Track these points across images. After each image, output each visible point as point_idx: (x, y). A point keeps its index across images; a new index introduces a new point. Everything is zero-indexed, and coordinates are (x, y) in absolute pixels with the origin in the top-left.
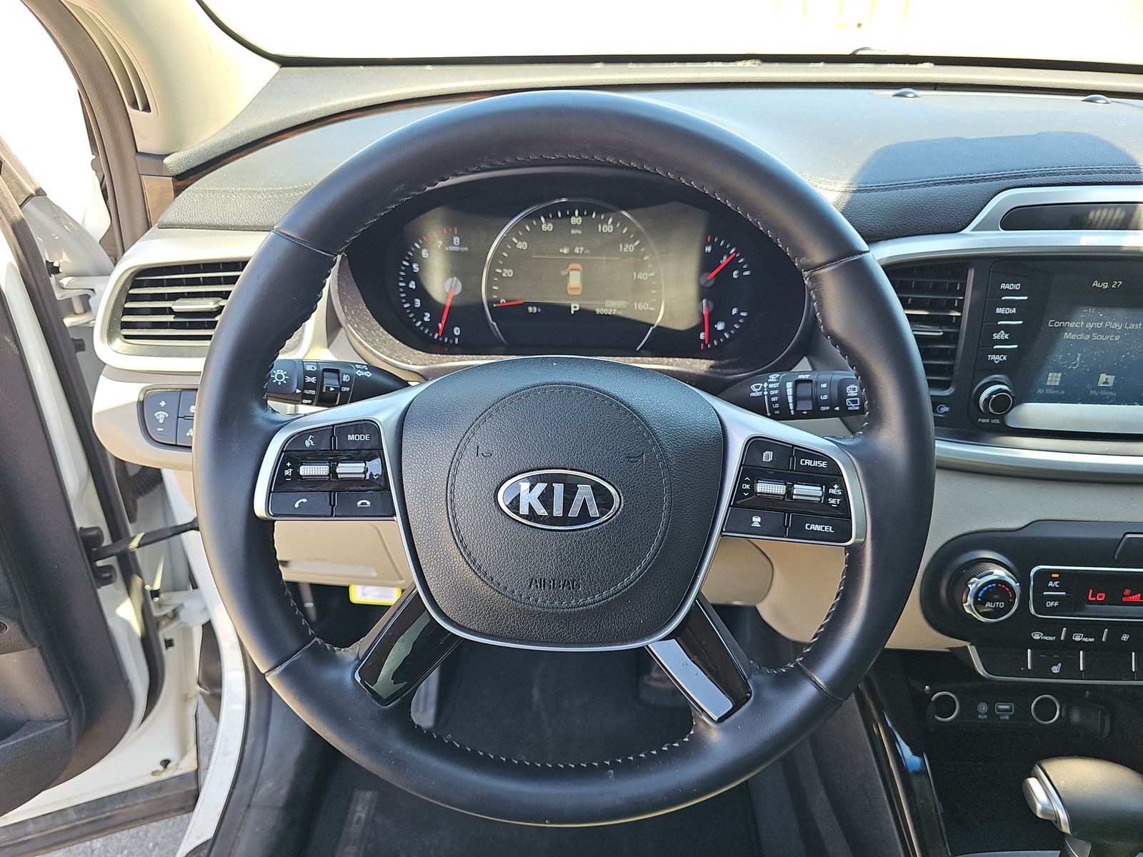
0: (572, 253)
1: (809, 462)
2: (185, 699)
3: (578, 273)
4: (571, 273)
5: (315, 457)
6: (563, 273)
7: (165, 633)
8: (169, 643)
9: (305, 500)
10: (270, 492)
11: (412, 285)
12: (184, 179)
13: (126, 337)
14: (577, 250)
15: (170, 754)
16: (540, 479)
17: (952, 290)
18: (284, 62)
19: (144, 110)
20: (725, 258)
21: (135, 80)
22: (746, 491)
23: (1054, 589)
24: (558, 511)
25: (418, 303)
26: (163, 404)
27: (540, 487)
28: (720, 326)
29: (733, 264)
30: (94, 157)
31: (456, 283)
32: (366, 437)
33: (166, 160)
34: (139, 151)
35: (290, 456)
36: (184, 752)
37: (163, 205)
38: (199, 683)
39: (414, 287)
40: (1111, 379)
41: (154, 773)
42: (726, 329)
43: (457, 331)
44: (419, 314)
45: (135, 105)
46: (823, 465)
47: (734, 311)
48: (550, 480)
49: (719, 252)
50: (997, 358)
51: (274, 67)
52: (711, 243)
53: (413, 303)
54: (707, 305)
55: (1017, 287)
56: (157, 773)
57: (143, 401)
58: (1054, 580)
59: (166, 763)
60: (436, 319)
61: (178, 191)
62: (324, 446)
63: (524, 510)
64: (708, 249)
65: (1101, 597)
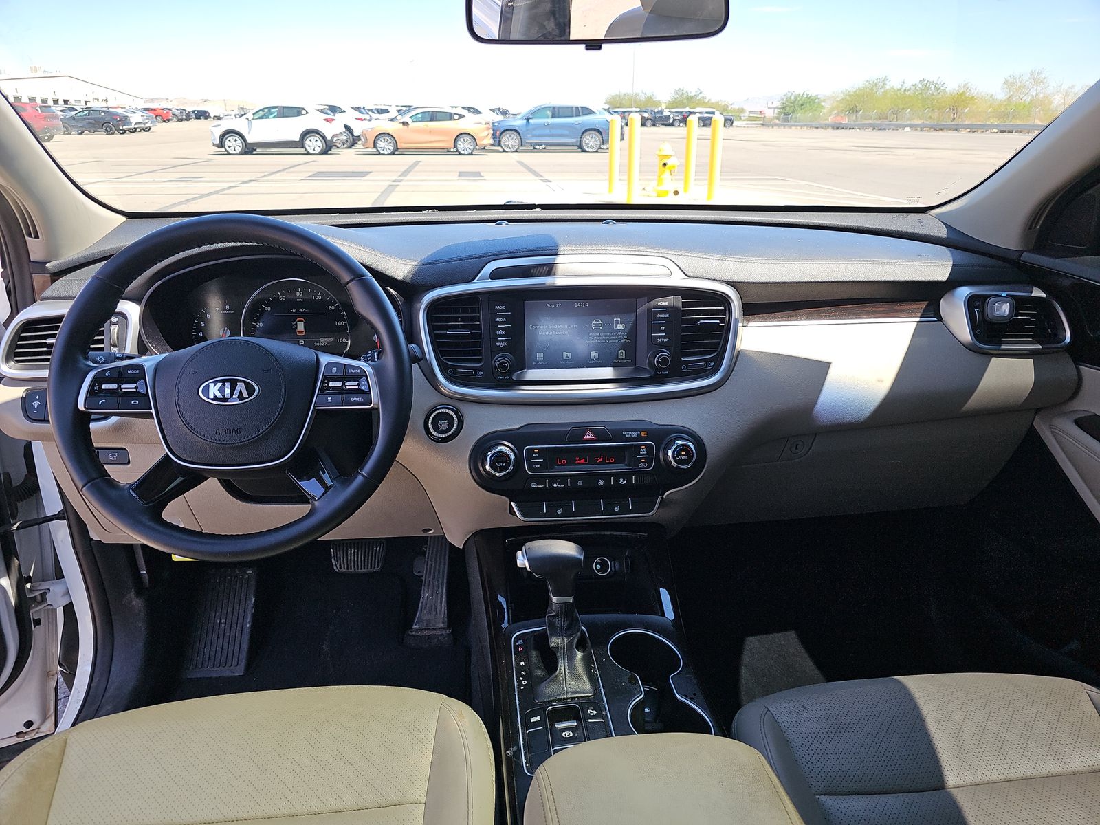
0: (298, 311)
1: (352, 371)
2: (47, 675)
5: (109, 381)
7: (34, 613)
8: (38, 622)
9: (104, 401)
10: (86, 397)
11: (201, 334)
12: (57, 275)
13: (18, 361)
14: (301, 310)
15: (34, 716)
16: (219, 381)
17: (473, 311)
18: (130, 215)
19: (35, 238)
21: (31, 222)
22: (325, 386)
23: (536, 458)
24: (228, 396)
26: (37, 397)
27: (219, 385)
30: (3, 270)
31: (227, 330)
32: (137, 372)
33: (47, 265)
34: (31, 260)
35: (98, 381)
36: (44, 719)
37: (44, 288)
38: (59, 663)
40: (569, 355)
41: (19, 734)
45: (30, 235)
46: (359, 371)
48: (224, 381)
50: (501, 345)
51: (123, 219)
55: (503, 307)
56: (22, 735)
57: (25, 398)
58: (536, 453)
59: (29, 724)
61: (53, 282)
62: (116, 375)
63: (211, 396)
65: (564, 462)
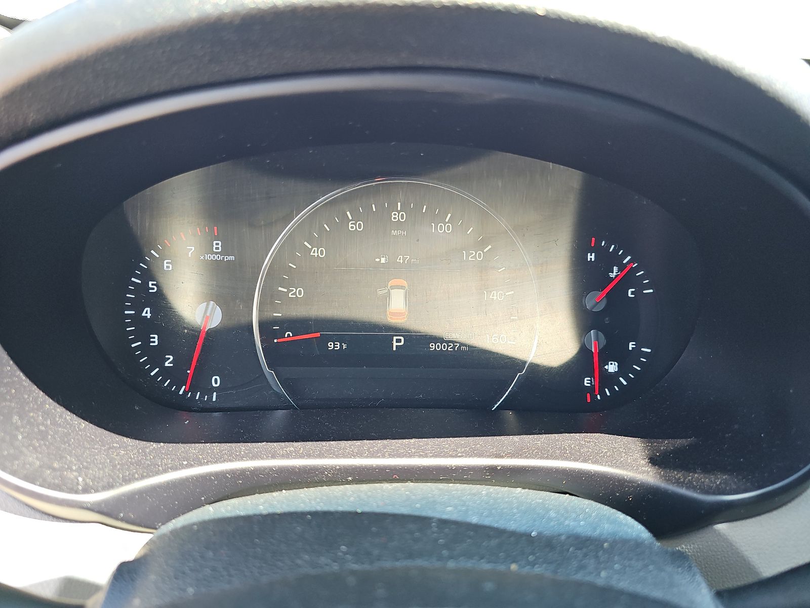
3: (402, 292)
4: (392, 291)
6: (381, 292)
11: (147, 313)
20: (615, 269)
25: (155, 340)
28: (612, 367)
29: (628, 279)
31: (213, 310)
39: (149, 315)
42: (622, 372)
43: (216, 381)
44: (157, 356)
47: (631, 346)
49: (607, 260)
52: (597, 250)
53: (147, 340)
54: (597, 339)
60: (182, 362)
64: (591, 257)
